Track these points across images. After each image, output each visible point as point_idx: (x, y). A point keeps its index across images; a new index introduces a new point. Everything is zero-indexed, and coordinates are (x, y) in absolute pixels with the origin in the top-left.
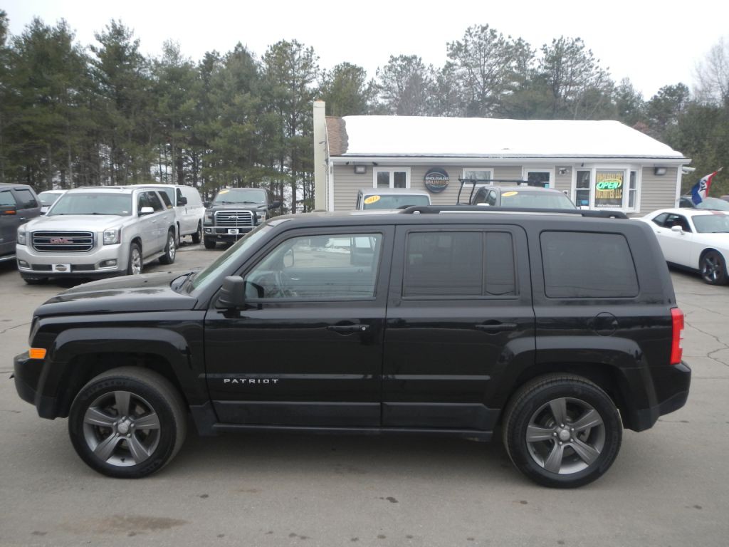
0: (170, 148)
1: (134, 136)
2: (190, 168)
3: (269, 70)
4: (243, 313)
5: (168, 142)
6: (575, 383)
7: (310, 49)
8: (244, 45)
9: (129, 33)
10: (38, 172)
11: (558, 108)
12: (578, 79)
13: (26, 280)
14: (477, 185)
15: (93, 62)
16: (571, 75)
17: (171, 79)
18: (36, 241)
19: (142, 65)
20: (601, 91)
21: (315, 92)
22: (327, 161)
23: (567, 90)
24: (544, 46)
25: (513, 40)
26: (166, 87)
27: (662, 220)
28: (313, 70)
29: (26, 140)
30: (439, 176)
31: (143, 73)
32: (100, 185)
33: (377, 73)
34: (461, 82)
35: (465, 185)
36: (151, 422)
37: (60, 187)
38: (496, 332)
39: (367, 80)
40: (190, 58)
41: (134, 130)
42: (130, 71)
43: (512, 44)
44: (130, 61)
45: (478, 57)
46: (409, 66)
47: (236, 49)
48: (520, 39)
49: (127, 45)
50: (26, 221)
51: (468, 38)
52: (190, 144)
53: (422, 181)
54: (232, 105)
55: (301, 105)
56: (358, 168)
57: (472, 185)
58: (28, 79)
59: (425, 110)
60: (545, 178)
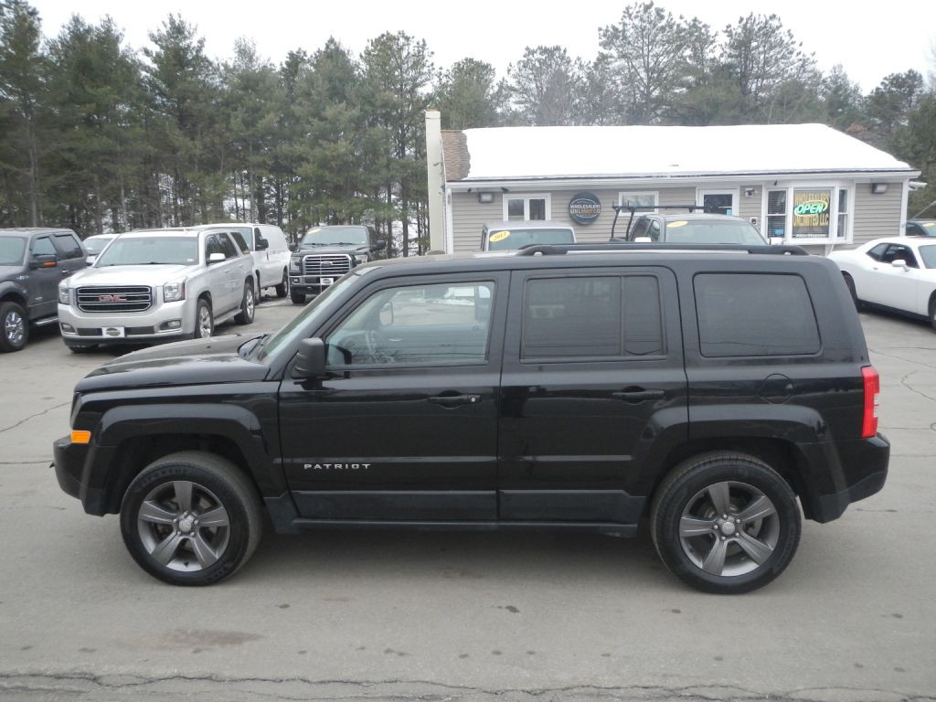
0: (247, 176)
1: (201, 162)
2: (273, 200)
3: (369, 72)
4: (326, 384)
5: (245, 168)
6: (739, 463)
7: (421, 43)
8: (337, 40)
9: (192, 31)
10: (85, 211)
11: (747, 108)
12: (773, 69)
13: (71, 348)
14: (636, 214)
15: (147, 69)
16: (764, 64)
17: (245, 88)
18: (82, 299)
19: (209, 71)
20: (805, 84)
21: (430, 98)
22: (443, 187)
23: (759, 85)
24: (728, 27)
25: (686, 21)
26: (240, 99)
27: (879, 252)
28: (425, 70)
29: (68, 171)
30: (588, 203)
31: (210, 82)
32: (161, 227)
33: (509, 71)
34: (618, 79)
35: (621, 214)
36: (219, 518)
37: (113, 230)
38: (637, 401)
39: (496, 80)
40: (269, 60)
41: (201, 155)
42: (194, 78)
43: (684, 26)
44: (194, 66)
45: (640, 45)
46: (550, 60)
47: (327, 47)
48: (695, 20)
49: (189, 46)
50: (70, 275)
51: (627, 21)
52: (271, 171)
53: (566, 210)
54: (322, 119)
55: (411, 115)
56: (482, 196)
57: (629, 214)
58: (67, 95)
59: (572, 117)
60: (726, 201)
